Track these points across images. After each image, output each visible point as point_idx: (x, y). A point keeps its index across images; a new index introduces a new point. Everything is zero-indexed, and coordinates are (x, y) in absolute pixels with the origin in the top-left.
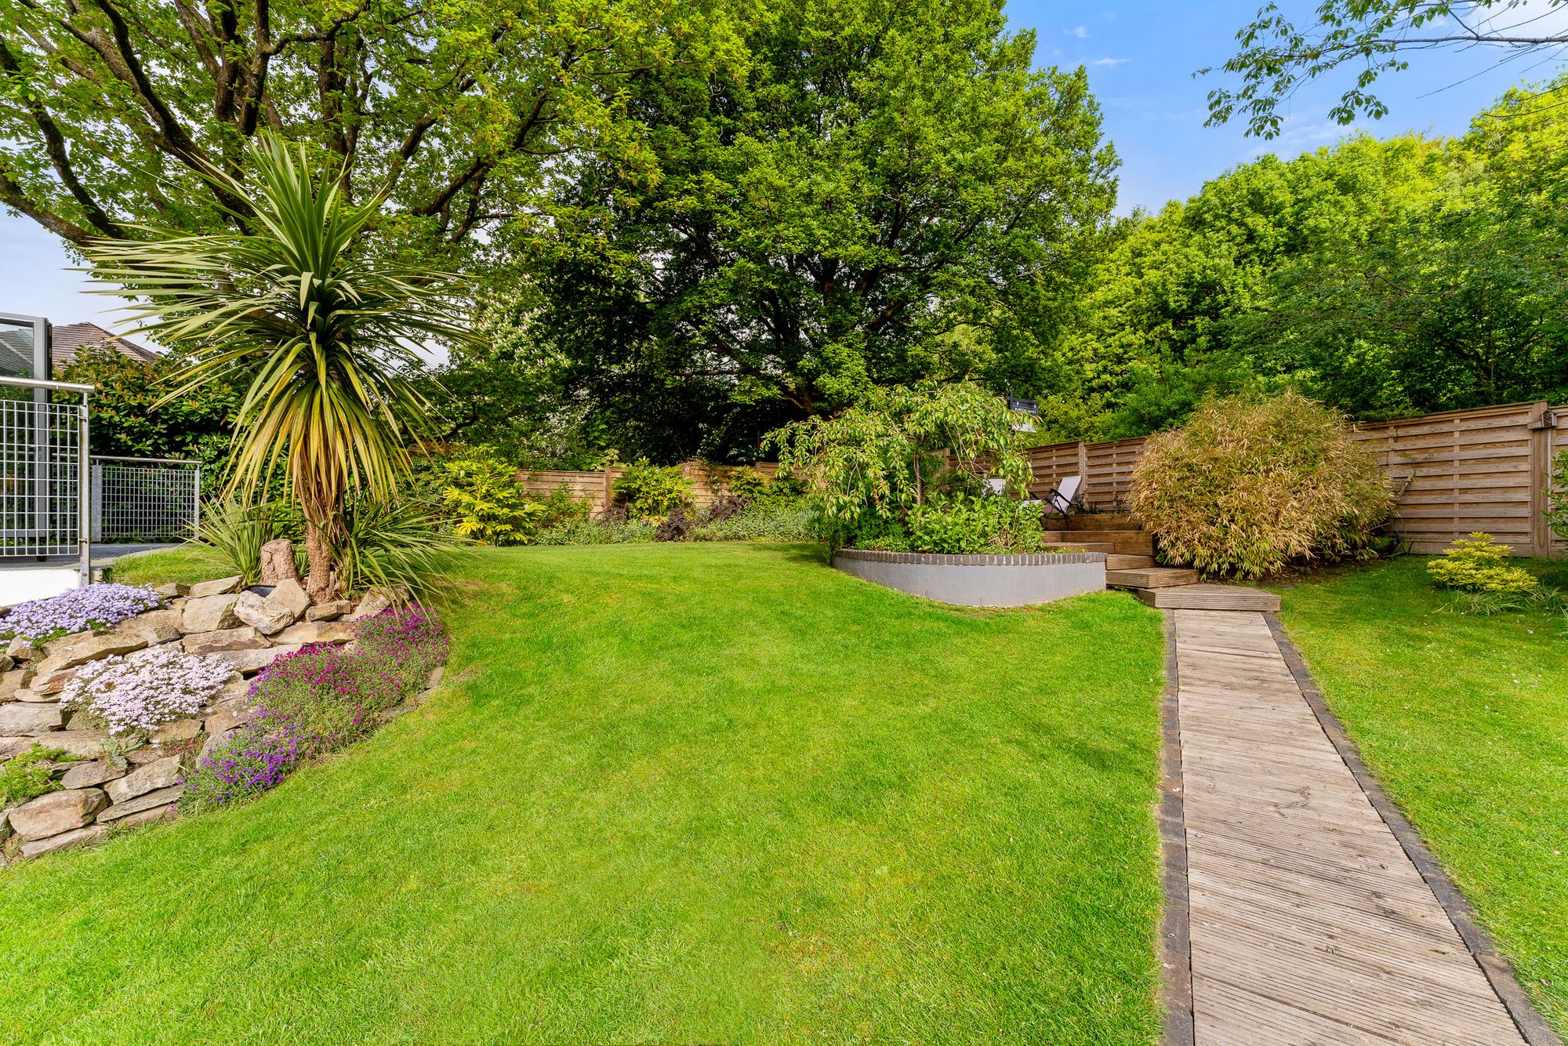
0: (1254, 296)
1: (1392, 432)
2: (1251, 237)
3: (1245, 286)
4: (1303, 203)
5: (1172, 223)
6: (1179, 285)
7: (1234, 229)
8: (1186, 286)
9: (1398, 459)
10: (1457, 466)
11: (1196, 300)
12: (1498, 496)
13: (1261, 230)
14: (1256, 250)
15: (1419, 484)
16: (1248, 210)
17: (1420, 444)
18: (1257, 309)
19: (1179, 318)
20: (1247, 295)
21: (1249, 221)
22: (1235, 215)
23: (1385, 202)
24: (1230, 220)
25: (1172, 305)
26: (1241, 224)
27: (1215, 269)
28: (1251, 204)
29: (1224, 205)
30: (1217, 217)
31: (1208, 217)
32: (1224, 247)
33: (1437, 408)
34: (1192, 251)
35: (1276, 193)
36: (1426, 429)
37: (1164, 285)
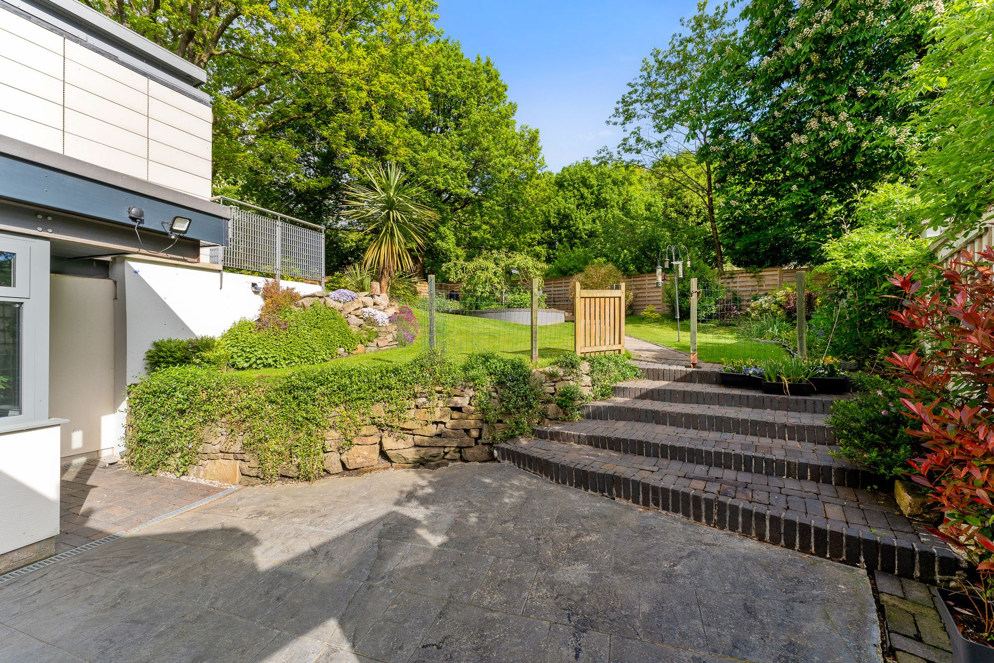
0: (584, 224)
1: (632, 279)
2: (582, 197)
3: (580, 219)
4: (601, 187)
5: (551, 183)
6: (555, 213)
7: (576, 191)
8: (558, 214)
9: (634, 287)
10: (647, 290)
11: (561, 222)
12: (655, 298)
13: (586, 195)
14: (584, 203)
15: (639, 295)
16: (581, 184)
17: (639, 283)
18: (585, 229)
19: (555, 228)
20: (581, 223)
21: (581, 189)
22: (576, 185)
23: (627, 192)
24: (574, 188)
25: (552, 222)
26: (578, 190)
27: (569, 209)
28: (582, 182)
29: (572, 180)
30: (569, 185)
31: (566, 184)
32: (572, 199)
33: (642, 273)
34: (560, 199)
35: (591, 180)
36: (640, 279)
37: (549, 213)
